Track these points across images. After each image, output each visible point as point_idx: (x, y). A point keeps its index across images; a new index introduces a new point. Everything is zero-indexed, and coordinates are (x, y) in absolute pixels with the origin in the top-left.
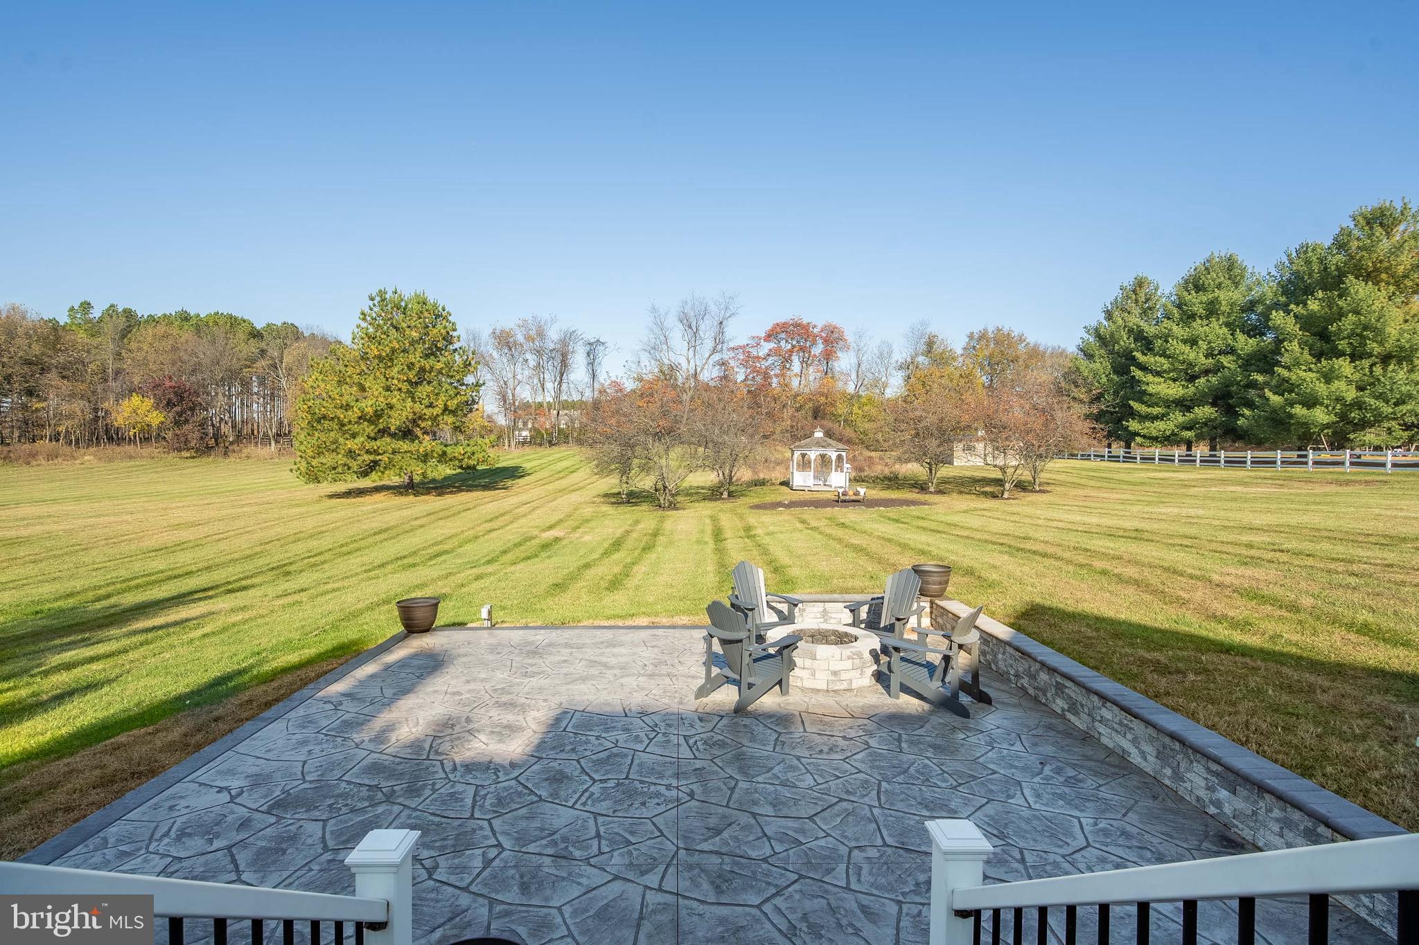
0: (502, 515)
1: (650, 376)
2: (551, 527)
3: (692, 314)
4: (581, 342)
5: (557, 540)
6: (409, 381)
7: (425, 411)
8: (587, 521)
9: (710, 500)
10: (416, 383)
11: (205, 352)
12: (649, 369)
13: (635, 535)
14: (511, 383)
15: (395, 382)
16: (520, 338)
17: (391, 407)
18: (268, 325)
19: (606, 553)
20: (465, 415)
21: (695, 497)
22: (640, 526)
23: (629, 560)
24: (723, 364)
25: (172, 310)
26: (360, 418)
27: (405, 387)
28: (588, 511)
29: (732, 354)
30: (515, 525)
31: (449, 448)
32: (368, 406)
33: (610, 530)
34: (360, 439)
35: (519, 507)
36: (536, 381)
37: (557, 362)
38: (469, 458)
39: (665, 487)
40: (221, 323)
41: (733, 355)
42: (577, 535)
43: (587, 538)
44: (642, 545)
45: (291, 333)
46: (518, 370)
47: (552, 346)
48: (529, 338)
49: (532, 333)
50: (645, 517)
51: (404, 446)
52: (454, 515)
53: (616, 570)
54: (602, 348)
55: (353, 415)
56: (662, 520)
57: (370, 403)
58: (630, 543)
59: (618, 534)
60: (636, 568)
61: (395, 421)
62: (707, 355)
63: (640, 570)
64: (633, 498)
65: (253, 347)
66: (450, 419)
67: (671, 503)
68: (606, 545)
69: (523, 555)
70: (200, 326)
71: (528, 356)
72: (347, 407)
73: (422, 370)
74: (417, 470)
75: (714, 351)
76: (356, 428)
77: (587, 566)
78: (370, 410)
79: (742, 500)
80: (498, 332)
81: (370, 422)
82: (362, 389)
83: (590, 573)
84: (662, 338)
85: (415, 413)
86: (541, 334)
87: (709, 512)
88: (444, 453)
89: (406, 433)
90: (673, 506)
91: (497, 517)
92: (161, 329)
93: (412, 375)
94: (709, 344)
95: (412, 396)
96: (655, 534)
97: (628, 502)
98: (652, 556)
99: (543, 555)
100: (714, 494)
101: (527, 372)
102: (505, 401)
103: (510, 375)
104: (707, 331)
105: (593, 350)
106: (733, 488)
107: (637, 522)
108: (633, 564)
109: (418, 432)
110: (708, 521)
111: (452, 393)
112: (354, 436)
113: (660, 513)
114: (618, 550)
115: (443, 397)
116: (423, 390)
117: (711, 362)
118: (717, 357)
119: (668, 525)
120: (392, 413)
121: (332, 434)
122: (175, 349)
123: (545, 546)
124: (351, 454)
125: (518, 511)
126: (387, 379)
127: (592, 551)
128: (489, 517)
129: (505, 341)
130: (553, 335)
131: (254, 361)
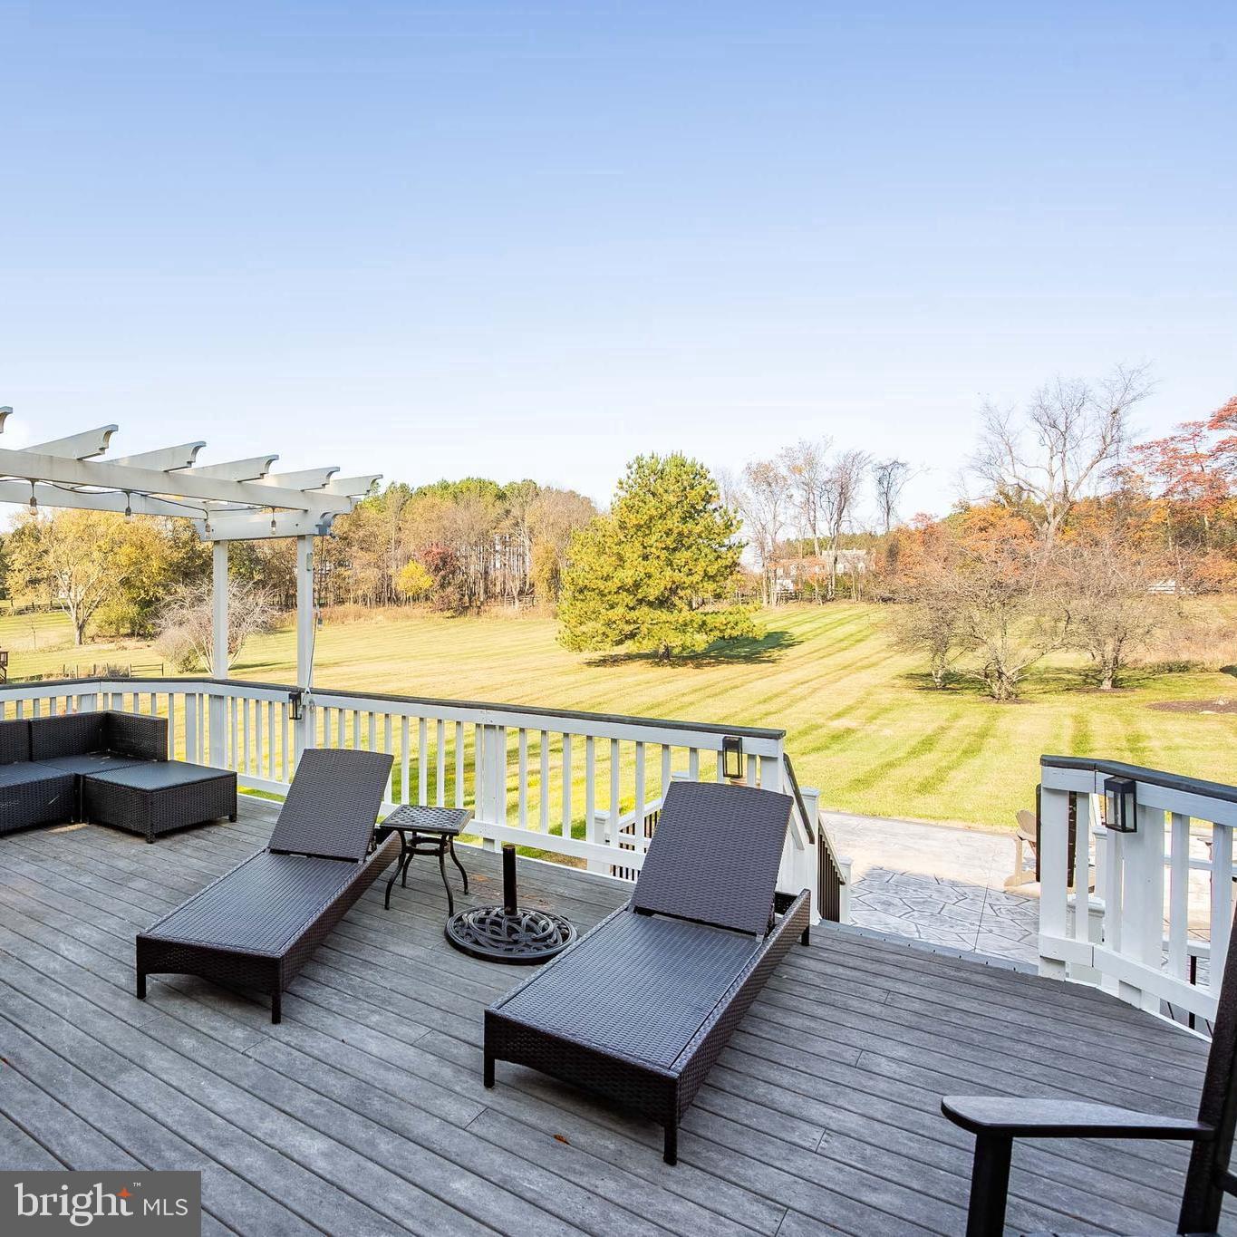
0: (776, 696)
1: (981, 502)
2: (839, 715)
3: (1057, 405)
4: (869, 467)
5: (849, 731)
6: (666, 548)
7: (685, 579)
8: (886, 710)
9: (1079, 690)
10: (675, 550)
11: (462, 518)
12: (979, 491)
13: (952, 733)
14: (770, 527)
15: (653, 550)
16: (783, 471)
17: (649, 576)
18: (511, 484)
19: (914, 753)
20: (726, 579)
21: (1053, 686)
22: (961, 723)
23: (944, 764)
24: (1120, 473)
25: (433, 480)
26: (619, 588)
27: (664, 554)
28: (886, 697)
29: (1138, 456)
30: (793, 709)
31: (709, 617)
32: (627, 576)
33: (920, 724)
34: (620, 610)
35: (793, 688)
36: (804, 521)
37: (835, 496)
38: (733, 628)
39: (1001, 674)
40: (472, 487)
41: (1141, 457)
42: (875, 727)
43: (887, 732)
44: (964, 746)
45: (530, 491)
46: (780, 510)
47: (825, 476)
48: (795, 470)
49: (800, 462)
50: (969, 711)
51: (663, 615)
52: (721, 693)
53: (928, 773)
54: (901, 470)
55: (612, 585)
56: (994, 716)
57: (631, 573)
58: (946, 742)
59: (929, 732)
60: (953, 773)
61: (653, 592)
62: (1088, 463)
63: (957, 777)
64: (951, 682)
65: (500, 507)
66: (710, 586)
67: (1009, 694)
68: (913, 743)
69: (812, 745)
70: (455, 493)
71: (793, 491)
72: (607, 578)
73: (680, 534)
74: (676, 641)
75: (1102, 454)
76: (614, 598)
77: (891, 765)
78: (630, 582)
79: (1139, 695)
80: (754, 467)
81: (628, 591)
82: (621, 558)
83: (896, 773)
84: (1002, 447)
85: (674, 582)
86: (811, 463)
87: (1073, 710)
88: (704, 623)
89: (662, 603)
90: (1013, 697)
91: (770, 699)
92: (428, 500)
93: (669, 541)
94: (1091, 447)
95: (670, 564)
96: (983, 735)
97: (944, 688)
98: (975, 762)
99: (836, 747)
100: (1088, 681)
101: (792, 511)
102: (763, 549)
103: (770, 517)
104: (1088, 429)
105: (886, 476)
106: (1122, 674)
107: (957, 716)
108: (950, 768)
109: (675, 600)
110: (1069, 722)
111: (711, 557)
112: (612, 607)
113: (993, 705)
114: (930, 750)
115: (702, 563)
116: (683, 556)
117: (1095, 472)
118: (1106, 464)
119: (1003, 724)
120: (650, 582)
121: (592, 604)
122: (440, 518)
123: (836, 738)
124: (609, 624)
125: (794, 692)
126: (645, 548)
127: (895, 749)
128: (762, 698)
129: (763, 477)
130: (829, 463)
131: (498, 521)
